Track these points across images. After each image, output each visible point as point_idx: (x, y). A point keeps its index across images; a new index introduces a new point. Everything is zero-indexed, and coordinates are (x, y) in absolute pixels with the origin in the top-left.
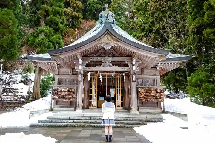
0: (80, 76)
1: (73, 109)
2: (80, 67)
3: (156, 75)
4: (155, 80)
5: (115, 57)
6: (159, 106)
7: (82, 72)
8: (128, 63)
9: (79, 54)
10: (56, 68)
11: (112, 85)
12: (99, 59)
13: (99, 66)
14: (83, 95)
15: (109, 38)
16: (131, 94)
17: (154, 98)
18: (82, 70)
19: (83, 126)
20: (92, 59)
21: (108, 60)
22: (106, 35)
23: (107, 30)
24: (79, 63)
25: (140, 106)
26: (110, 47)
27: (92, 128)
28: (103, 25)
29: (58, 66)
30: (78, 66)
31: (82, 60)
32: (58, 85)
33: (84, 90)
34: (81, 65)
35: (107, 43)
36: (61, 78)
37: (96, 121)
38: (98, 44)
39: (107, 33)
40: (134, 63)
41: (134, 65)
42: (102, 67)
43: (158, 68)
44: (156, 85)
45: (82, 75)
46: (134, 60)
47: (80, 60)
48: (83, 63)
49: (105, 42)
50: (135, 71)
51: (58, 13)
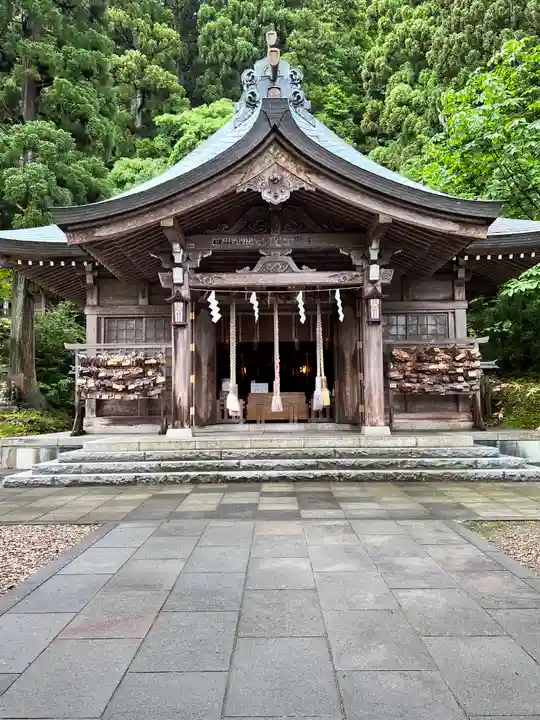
0: (179, 307)
1: (158, 428)
2: (178, 275)
3: (452, 299)
4: (451, 316)
5: (306, 236)
6: (461, 409)
7: (185, 292)
8: (352, 257)
9: (170, 223)
10: (89, 280)
11: (296, 340)
12: (247, 242)
13: (248, 268)
14: (193, 379)
15: (282, 161)
16: (362, 370)
17: (446, 378)
18: (186, 284)
19: (195, 481)
20: (220, 242)
21: (280, 245)
22: (271, 150)
23: (275, 129)
24: (173, 258)
25: (396, 411)
26: (284, 196)
27: (225, 486)
28: (257, 111)
29: (96, 274)
30: (171, 270)
31: (182, 247)
32: (98, 341)
33: (196, 357)
34: (179, 265)
35: (273, 181)
36: (109, 319)
37: (238, 464)
38: (239, 183)
39: (275, 139)
40: (374, 255)
41: (374, 262)
42: (259, 272)
43: (461, 274)
44: (452, 336)
45: (186, 302)
46: (375, 245)
47: (176, 247)
48: (188, 258)
49: (268, 175)
50: (379, 283)
51: (88, 74)
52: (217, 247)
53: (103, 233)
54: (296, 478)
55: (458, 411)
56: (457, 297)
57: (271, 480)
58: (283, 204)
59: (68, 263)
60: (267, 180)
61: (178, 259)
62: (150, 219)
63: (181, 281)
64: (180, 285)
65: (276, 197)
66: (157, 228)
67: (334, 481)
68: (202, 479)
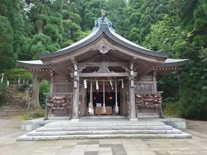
0: (75, 83)
1: (69, 117)
2: (76, 73)
3: (153, 80)
4: (152, 85)
5: (112, 63)
6: (156, 112)
7: (78, 79)
8: (125, 69)
9: (73, 58)
10: (52, 75)
11: (109, 92)
12: (96, 64)
13: (96, 71)
14: (80, 103)
15: (106, 41)
17: (152, 103)
18: (78, 76)
19: (78, 138)
20: (88, 64)
21: (105, 65)
22: (103, 39)
23: (104, 33)
24: (74, 69)
25: (138, 112)
26: (106, 52)
27: (88, 140)
28: (99, 28)
29: (54, 73)
30: (74, 72)
31: (77, 66)
32: (54, 92)
34: (76, 71)
35: (103, 47)
36: (57, 86)
37: (92, 132)
38: (93, 47)
39: (104, 36)
40: (132, 68)
41: (132, 70)
42: (99, 73)
43: (155, 74)
44: (153, 91)
45: (78, 82)
46: (132, 65)
47: (75, 66)
48: (79, 69)
49: (101, 46)
50: (133, 76)
51: (56, 23)
52: (87, 66)
53: (54, 61)
54: (110, 137)
55: (155, 112)
56: (154, 80)
57: (102, 138)
58: (106, 54)
59: (45, 70)
60: (101, 47)
61: (76, 69)
62: (67, 58)
63: (77, 75)
64: (76, 76)
65: (104, 52)
66: (70, 60)
67: (123, 138)
68: (80, 138)
